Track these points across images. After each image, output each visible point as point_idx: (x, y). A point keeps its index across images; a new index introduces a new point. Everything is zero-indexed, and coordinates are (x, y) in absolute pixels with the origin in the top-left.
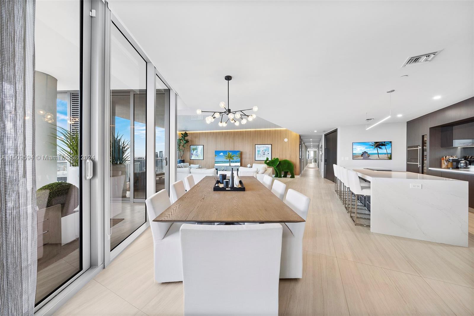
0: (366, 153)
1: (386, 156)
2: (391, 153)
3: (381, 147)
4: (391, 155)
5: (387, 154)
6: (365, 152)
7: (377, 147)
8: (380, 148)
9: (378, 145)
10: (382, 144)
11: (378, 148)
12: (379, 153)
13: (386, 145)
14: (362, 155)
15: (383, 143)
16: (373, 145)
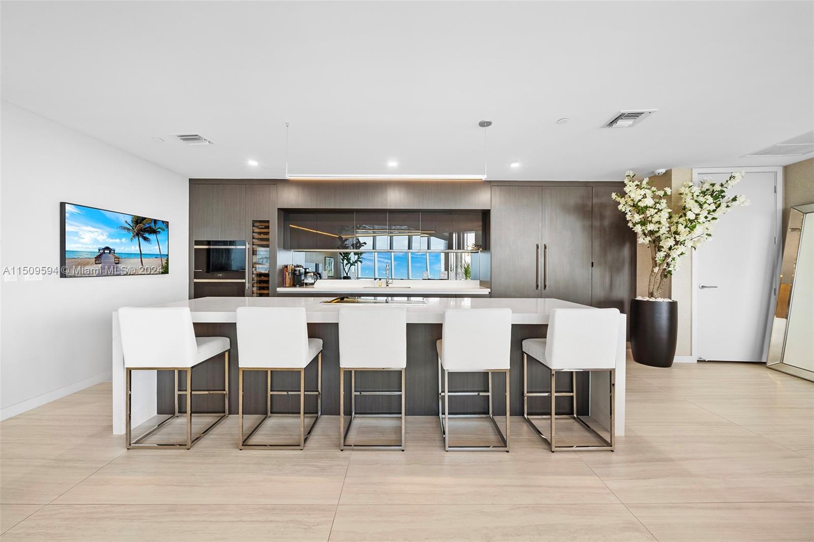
0: (110, 253)
1: (158, 261)
2: (167, 254)
3: (146, 235)
4: (167, 260)
5: (161, 255)
6: (107, 248)
7: (138, 234)
8: (146, 239)
9: (141, 230)
10: (150, 227)
11: (141, 239)
12: (142, 253)
13: (159, 232)
14: (98, 259)
15: (152, 225)
16: (128, 229)
